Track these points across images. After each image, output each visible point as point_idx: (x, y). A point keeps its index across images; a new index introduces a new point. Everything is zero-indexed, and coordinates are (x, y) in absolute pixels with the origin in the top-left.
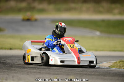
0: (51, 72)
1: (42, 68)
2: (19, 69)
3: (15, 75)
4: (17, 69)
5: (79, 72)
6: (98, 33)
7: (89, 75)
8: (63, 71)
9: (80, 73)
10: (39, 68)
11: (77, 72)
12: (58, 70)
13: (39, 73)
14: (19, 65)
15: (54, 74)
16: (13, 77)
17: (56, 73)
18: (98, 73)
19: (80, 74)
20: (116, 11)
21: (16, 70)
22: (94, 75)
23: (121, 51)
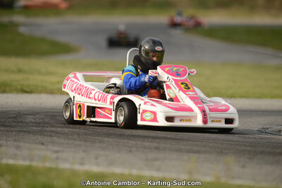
0: (183, 147)
2: (110, 139)
4: (106, 139)
5: (246, 148)
7: (270, 153)
8: (211, 144)
9: (249, 149)
10: (157, 138)
11: (243, 148)
12: (198, 143)
13: (156, 148)
15: (189, 151)
16: (96, 158)
17: (195, 148)
19: (250, 152)
21: (103, 142)
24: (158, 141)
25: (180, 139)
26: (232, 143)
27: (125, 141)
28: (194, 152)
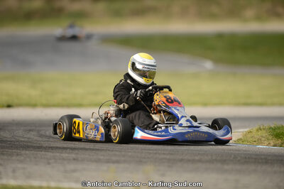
0: (102, 157)
1: (81, 149)
2: (27, 152)
3: (19, 166)
4: (23, 152)
5: (165, 156)
6: (209, 65)
7: (189, 161)
8: (130, 154)
9: (168, 157)
10: (75, 149)
11: (162, 156)
12: (117, 153)
13: (74, 159)
14: (29, 144)
15: (108, 162)
16: (14, 171)
17: (114, 158)
18: (210, 157)
19: (169, 160)
20: (250, 13)
21: (21, 155)
22: (200, 161)
23: (261, 105)
24: (76, 151)
25: (98, 150)
26: (151, 152)
27: (43, 152)
28: (114, 162)
